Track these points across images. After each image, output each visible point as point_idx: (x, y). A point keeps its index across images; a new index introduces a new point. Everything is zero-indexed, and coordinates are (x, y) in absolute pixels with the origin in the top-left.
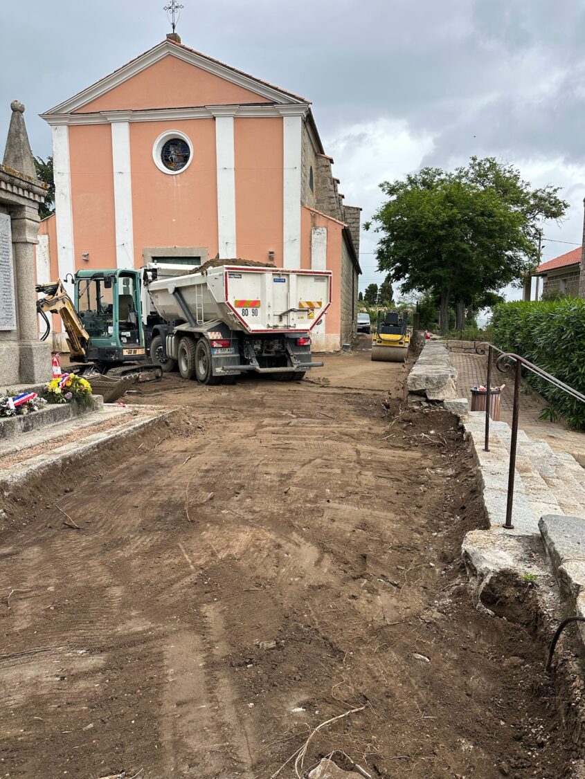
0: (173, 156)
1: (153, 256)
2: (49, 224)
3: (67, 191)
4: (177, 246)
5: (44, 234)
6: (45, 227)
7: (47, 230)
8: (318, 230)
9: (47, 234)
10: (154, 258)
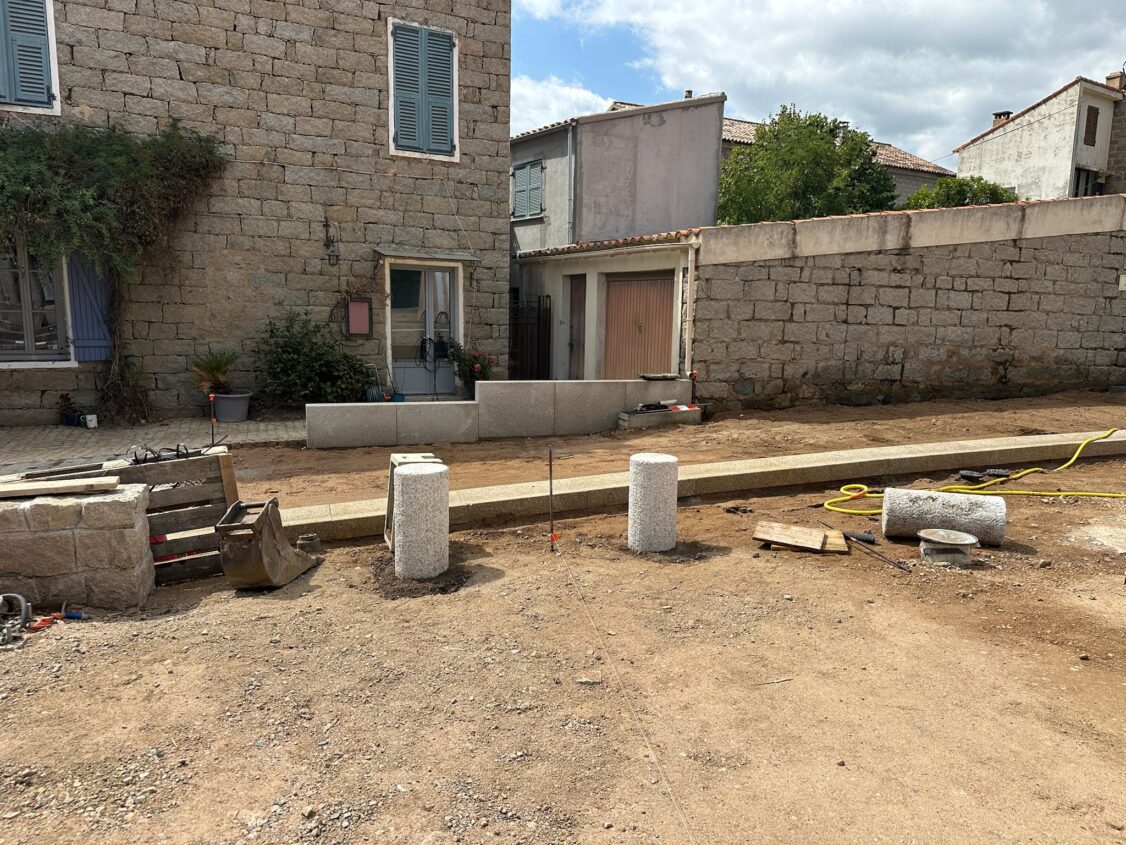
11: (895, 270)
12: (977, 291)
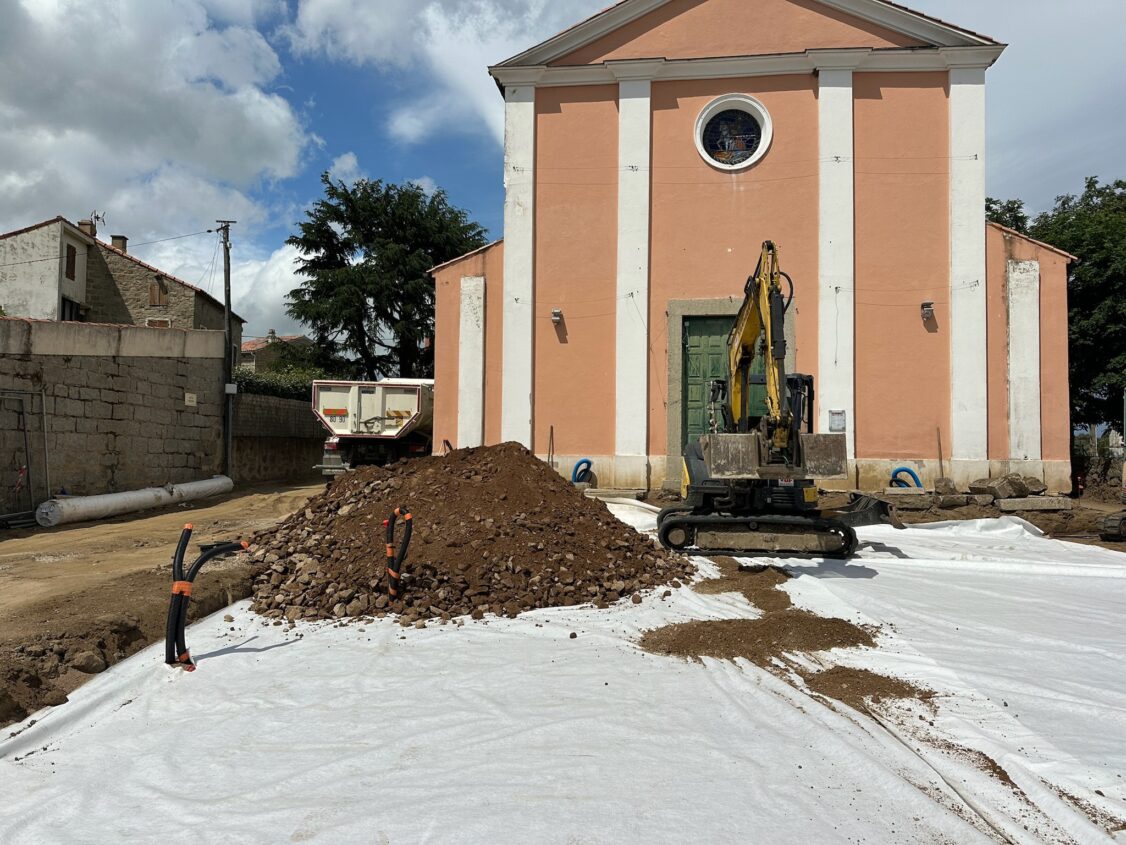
2: (486, 259)
3: (526, 198)
4: (733, 296)
5: (477, 276)
7: (484, 268)
8: (1022, 265)
9: (483, 275)
10: (685, 318)
11: (17, 375)
12: (87, 400)
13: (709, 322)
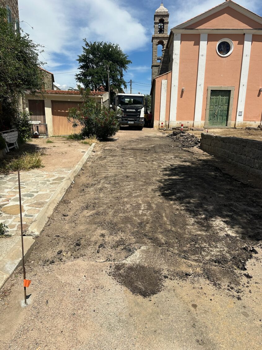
0: (223, 49)
1: (212, 89)
2: (168, 76)
3: (178, 61)
4: (222, 86)
5: (165, 79)
6: (166, 77)
7: (167, 78)
9: (167, 79)
10: (211, 90)
13: (216, 91)
